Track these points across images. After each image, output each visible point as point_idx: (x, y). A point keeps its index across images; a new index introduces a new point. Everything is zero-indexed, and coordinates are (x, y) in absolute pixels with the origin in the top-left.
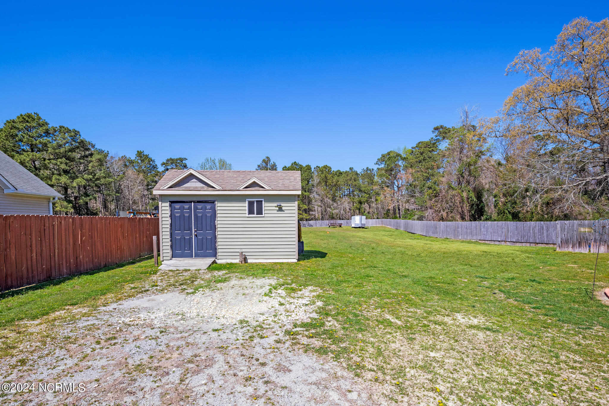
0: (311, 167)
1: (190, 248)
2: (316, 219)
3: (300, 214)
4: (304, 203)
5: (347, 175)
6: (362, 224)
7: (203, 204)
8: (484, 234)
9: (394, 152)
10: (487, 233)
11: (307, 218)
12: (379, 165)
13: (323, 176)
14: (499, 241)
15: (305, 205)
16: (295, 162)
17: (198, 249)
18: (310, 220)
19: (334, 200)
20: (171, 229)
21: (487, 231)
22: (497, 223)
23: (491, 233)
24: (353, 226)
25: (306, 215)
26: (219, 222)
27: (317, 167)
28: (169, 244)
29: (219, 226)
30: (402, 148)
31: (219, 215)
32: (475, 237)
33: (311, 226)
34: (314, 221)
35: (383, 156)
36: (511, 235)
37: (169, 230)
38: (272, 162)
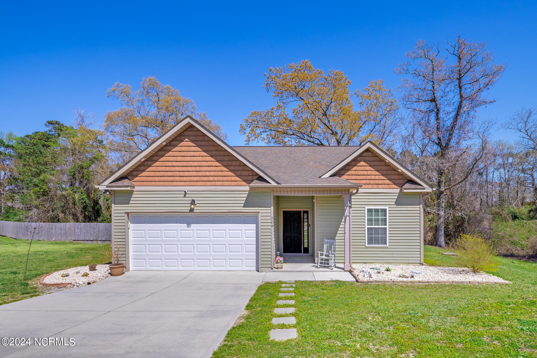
8: (78, 235)
10: (81, 233)
14: (92, 241)
21: (81, 232)
22: (90, 225)
23: (84, 233)
32: (69, 238)
36: (101, 235)
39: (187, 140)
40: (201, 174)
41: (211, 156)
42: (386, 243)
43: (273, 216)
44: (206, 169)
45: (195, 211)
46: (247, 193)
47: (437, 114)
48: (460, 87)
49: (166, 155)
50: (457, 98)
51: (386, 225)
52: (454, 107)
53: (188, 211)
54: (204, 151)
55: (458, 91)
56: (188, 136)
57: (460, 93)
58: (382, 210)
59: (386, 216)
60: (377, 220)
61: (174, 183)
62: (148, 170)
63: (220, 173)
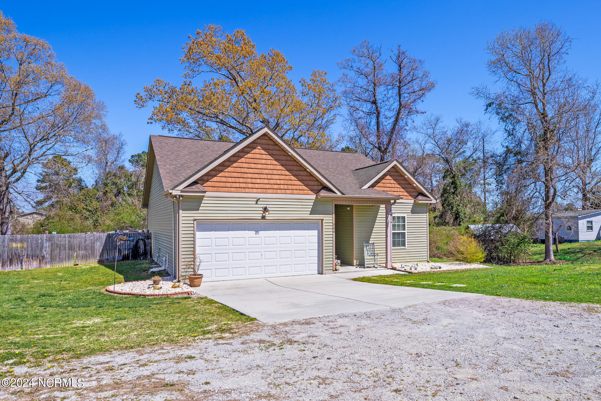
39: (259, 147)
40: (272, 182)
41: (281, 165)
42: (404, 246)
43: (334, 223)
44: (277, 177)
45: (267, 218)
46: (313, 201)
47: (378, 117)
48: (400, 96)
49: (238, 161)
50: (396, 105)
51: (405, 230)
52: (394, 113)
53: (260, 218)
54: (275, 160)
55: (398, 99)
56: (261, 144)
57: (400, 101)
58: (402, 217)
59: (405, 222)
60: (399, 226)
61: (247, 190)
62: (220, 175)
63: (290, 182)
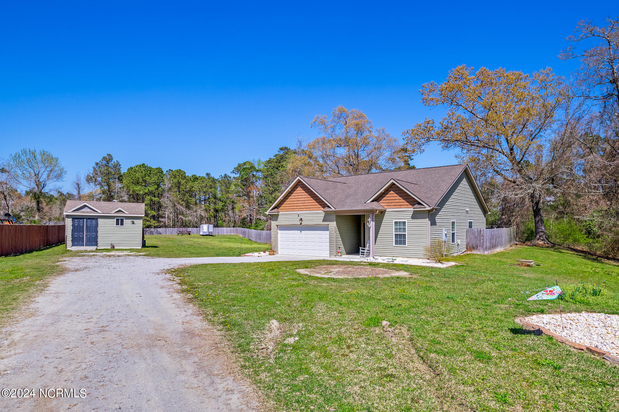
0: (163, 170)
1: (83, 241)
2: (166, 227)
3: (148, 221)
4: (153, 209)
5: (203, 182)
6: (209, 232)
7: (91, 220)
9: (250, 163)
11: (156, 225)
12: (236, 174)
13: (175, 181)
15: (153, 212)
16: (144, 164)
17: (87, 242)
18: (160, 227)
19: (188, 207)
20: (72, 232)
24: (201, 233)
25: (154, 222)
26: (100, 229)
27: (170, 170)
28: (71, 239)
29: (99, 231)
30: (257, 159)
31: (99, 225)
33: (160, 233)
34: (164, 229)
35: (240, 166)
37: (71, 232)
38: (114, 160)
39: (299, 187)
40: (305, 204)
41: (309, 195)
42: (405, 244)
44: (308, 201)
45: (302, 224)
46: (323, 214)
49: (291, 195)
51: (405, 232)
54: (306, 193)
58: (403, 222)
59: (406, 226)
60: (400, 229)
61: (294, 210)
63: (313, 204)
